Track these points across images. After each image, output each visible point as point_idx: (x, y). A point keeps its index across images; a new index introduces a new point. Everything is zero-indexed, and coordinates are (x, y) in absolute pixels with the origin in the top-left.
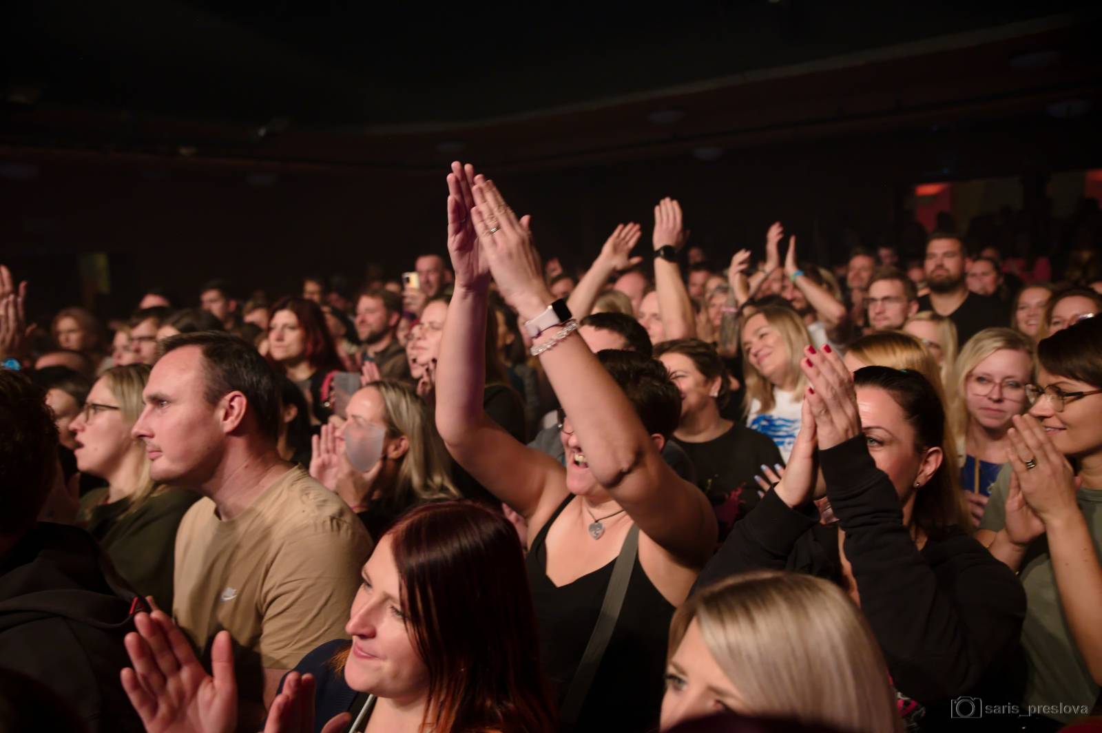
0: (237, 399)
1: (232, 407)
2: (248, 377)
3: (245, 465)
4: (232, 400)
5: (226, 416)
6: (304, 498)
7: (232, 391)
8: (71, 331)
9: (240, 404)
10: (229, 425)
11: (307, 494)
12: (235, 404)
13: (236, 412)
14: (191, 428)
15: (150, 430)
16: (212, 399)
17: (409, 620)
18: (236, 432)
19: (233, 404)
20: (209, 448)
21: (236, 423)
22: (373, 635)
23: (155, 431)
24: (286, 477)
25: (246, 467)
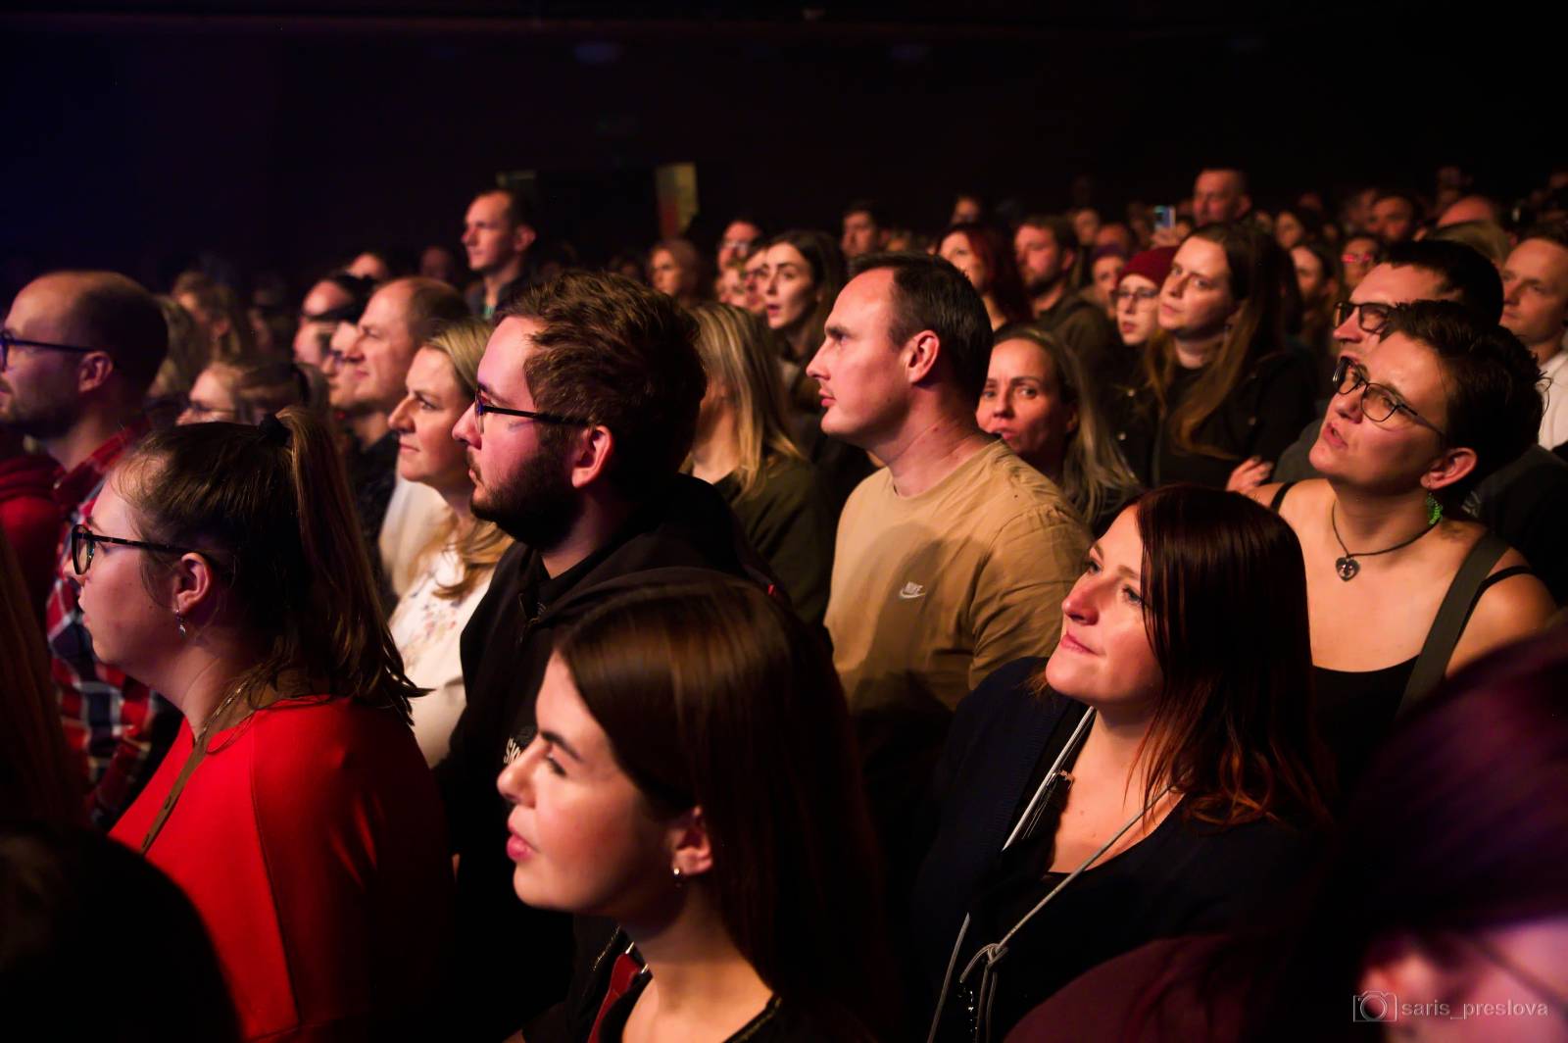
0: (929, 340)
1: (921, 351)
2: (945, 314)
3: (933, 427)
4: (923, 341)
5: (913, 363)
6: (1014, 480)
7: (922, 331)
8: (666, 267)
9: (931, 345)
10: (915, 374)
11: (1017, 476)
12: (925, 347)
13: (926, 356)
14: (869, 371)
15: (826, 370)
16: (898, 337)
17: (1149, 607)
18: (923, 382)
19: (923, 346)
20: (889, 400)
21: (925, 371)
22: (1093, 620)
23: (832, 371)
24: (988, 451)
25: (936, 430)
